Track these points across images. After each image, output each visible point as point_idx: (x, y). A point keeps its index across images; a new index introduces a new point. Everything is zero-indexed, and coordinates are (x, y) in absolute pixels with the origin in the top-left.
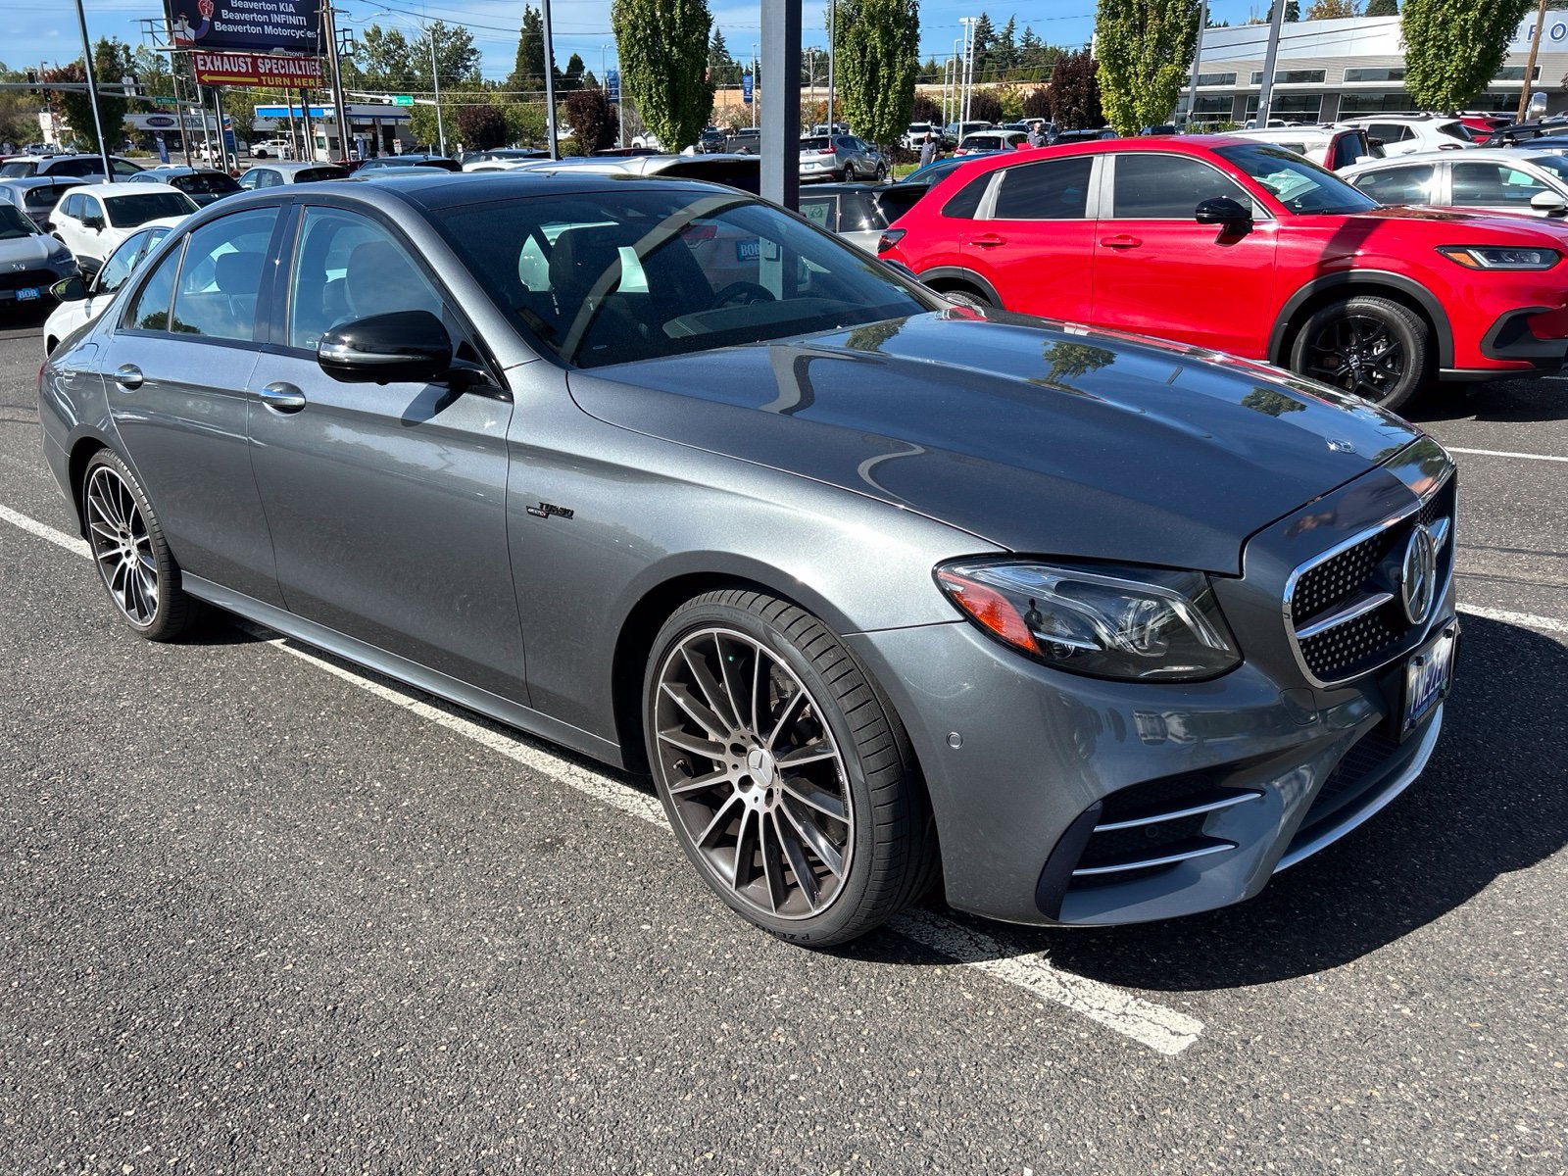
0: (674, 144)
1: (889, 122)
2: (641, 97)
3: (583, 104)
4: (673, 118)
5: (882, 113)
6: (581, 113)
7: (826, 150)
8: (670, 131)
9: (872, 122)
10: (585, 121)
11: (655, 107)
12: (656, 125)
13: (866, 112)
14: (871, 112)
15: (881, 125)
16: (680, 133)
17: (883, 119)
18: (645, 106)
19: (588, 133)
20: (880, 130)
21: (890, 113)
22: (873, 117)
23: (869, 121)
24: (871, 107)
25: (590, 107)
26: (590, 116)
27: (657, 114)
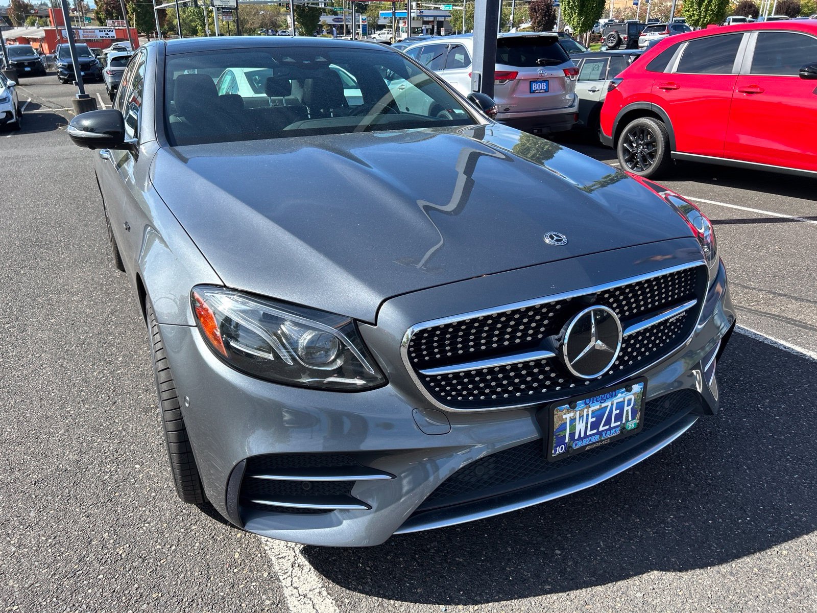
0: (578, 30)
1: (710, 15)
2: (563, 3)
3: (538, 8)
4: (580, 14)
5: (706, 11)
6: (536, 12)
7: (663, 32)
8: (577, 22)
9: (699, 15)
10: (538, 17)
11: (570, 8)
12: (570, 19)
13: (696, 9)
14: (700, 9)
15: (705, 17)
16: (583, 24)
17: (706, 14)
18: (565, 8)
19: (538, 24)
20: (704, 20)
21: (712, 10)
22: (700, 12)
23: (697, 15)
24: (700, 6)
25: (541, 9)
26: (541, 14)
27: (571, 12)
